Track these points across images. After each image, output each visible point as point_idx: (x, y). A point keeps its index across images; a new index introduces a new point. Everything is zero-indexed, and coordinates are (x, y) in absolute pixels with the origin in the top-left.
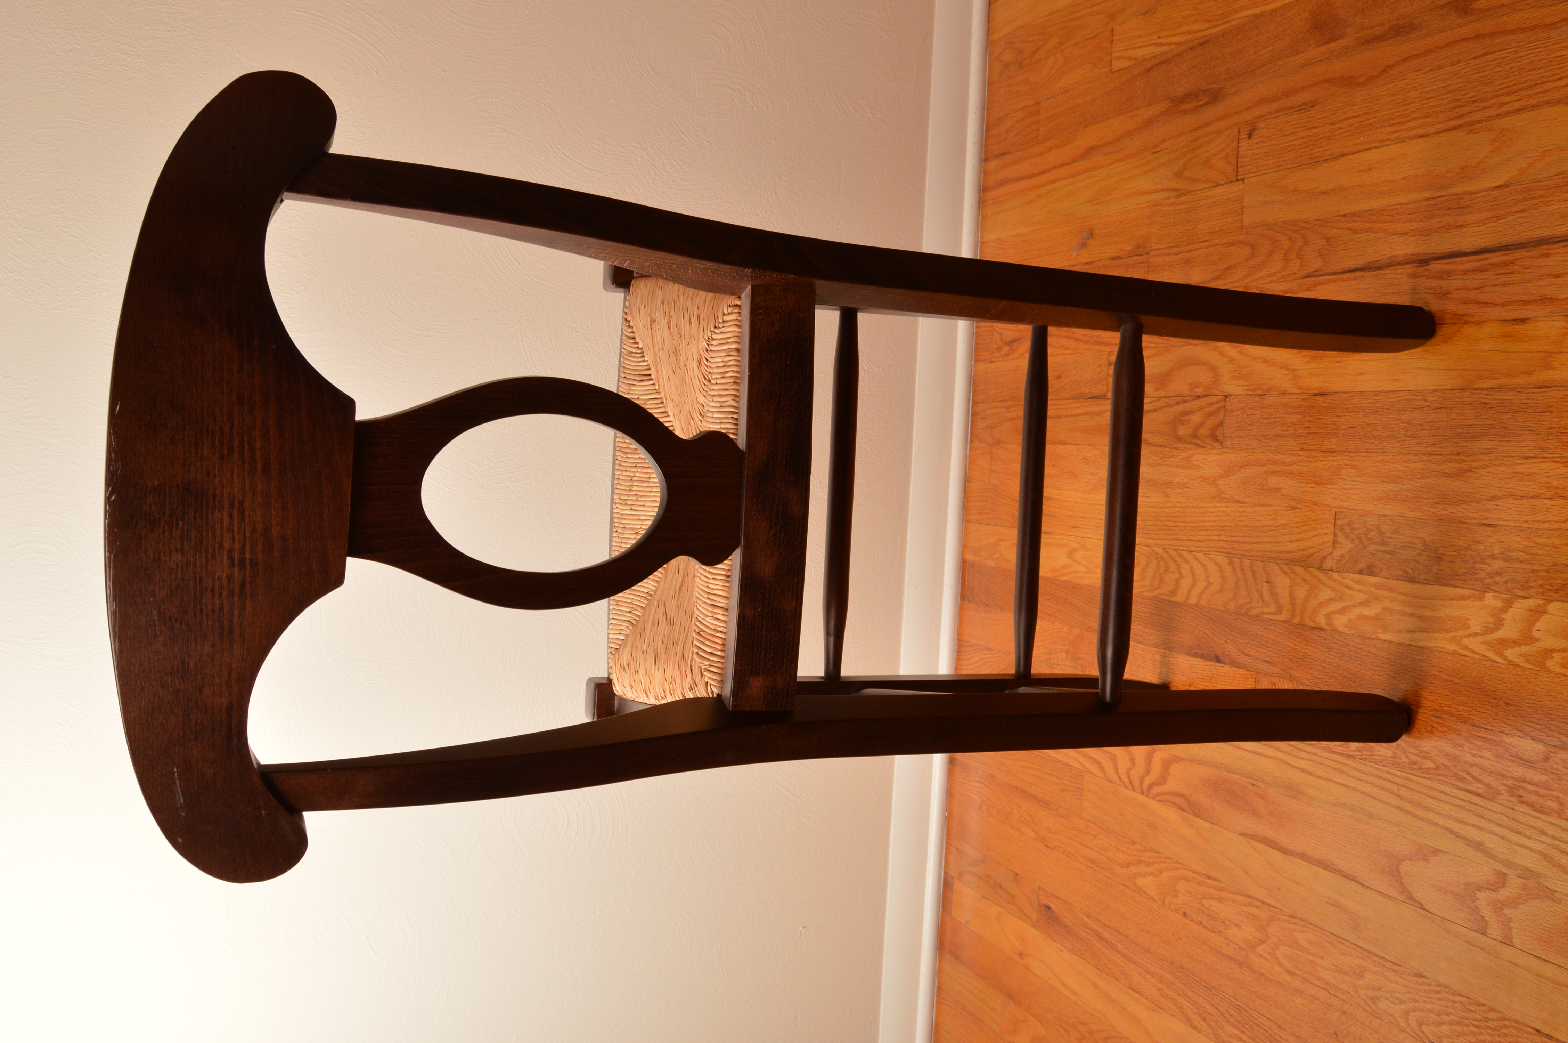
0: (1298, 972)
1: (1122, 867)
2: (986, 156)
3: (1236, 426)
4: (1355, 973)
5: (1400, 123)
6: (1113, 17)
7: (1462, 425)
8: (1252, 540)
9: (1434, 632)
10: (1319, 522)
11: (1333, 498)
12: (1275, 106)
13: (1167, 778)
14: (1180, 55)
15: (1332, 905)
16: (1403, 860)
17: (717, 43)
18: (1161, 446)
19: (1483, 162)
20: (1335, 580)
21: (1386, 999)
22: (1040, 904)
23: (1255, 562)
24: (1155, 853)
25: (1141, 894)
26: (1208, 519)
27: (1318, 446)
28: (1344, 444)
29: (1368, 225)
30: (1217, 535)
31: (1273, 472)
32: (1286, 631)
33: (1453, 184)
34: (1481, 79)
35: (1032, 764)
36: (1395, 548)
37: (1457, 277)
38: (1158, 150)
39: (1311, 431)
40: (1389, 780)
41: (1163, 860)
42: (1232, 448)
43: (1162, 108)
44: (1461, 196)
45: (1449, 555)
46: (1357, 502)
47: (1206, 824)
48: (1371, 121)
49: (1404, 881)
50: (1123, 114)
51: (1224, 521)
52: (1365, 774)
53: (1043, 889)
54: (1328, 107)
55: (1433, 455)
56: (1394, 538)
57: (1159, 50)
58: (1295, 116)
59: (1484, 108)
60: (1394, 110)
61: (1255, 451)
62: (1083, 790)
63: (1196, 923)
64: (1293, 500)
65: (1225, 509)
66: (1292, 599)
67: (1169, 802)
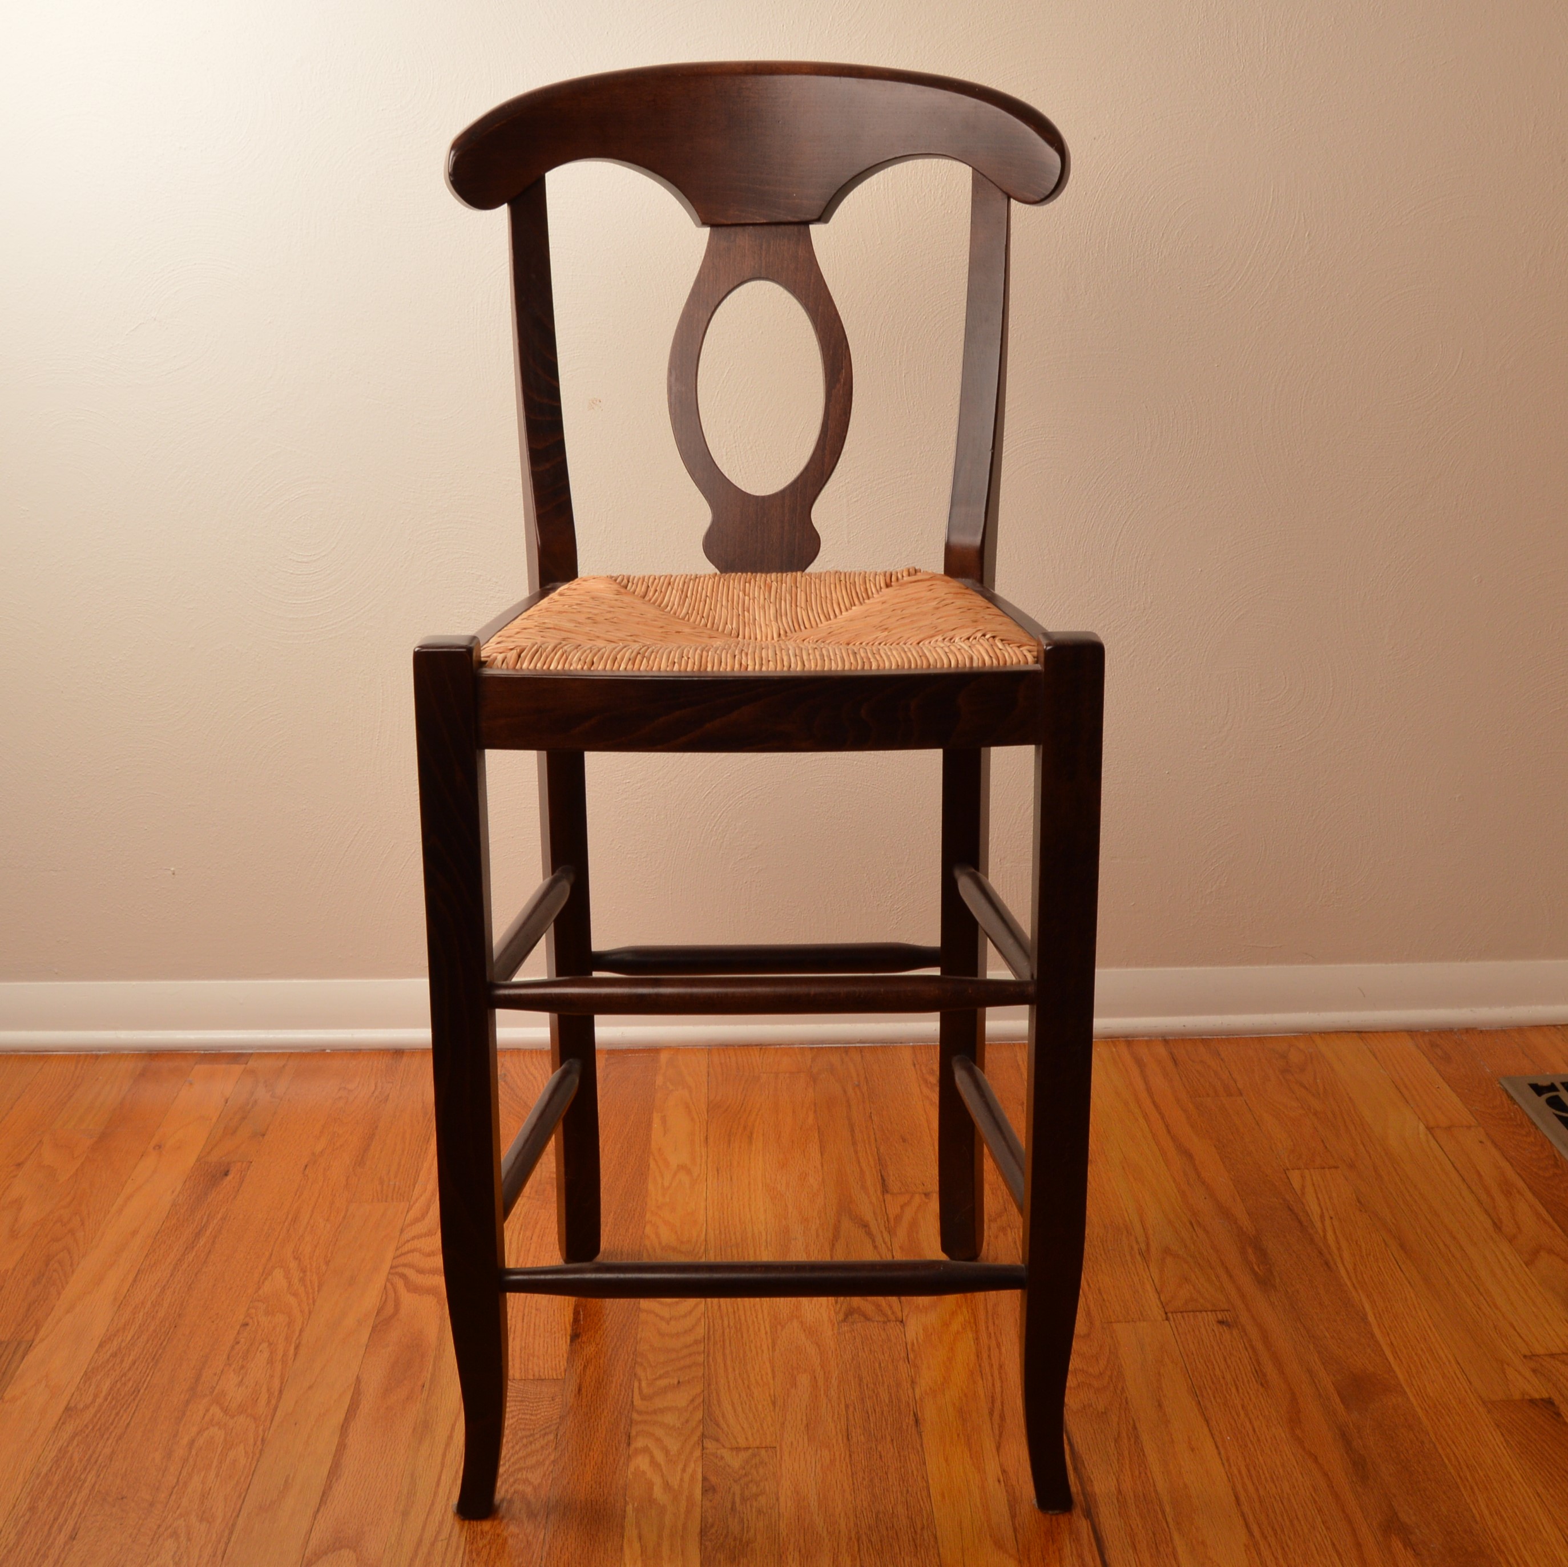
0: (194, 1452)
1: (293, 1252)
2: (1170, 1041)
3: (867, 1336)
4: (204, 1512)
5: (1251, 1476)
6: (1352, 1166)
8: (729, 1362)
10: (761, 1432)
11: (792, 1443)
12: (1260, 1346)
13: (415, 1293)
14: (1312, 1241)
15: (286, 1481)
16: (355, 1551)
17: (1280, 694)
19: (1213, 1563)
20: (691, 1453)
21: (178, 1548)
22: (229, 1164)
23: (702, 1368)
24: (318, 1286)
25: (262, 1275)
26: (748, 1313)
27: (853, 1423)
28: (859, 1450)
29: (1126, 1453)
30: (729, 1324)
31: (815, 1377)
32: (621, 1407)
33: (1183, 1536)
34: (1309, 1553)
35: (410, 1144)
36: (739, 1512)
37: (1074, 1547)
38: (1195, 1227)
39: (870, 1413)
41: (311, 1297)
42: (839, 1333)
43: (1247, 1228)
44: (1170, 1545)
46: (791, 1469)
47: (364, 1339)
48: (1250, 1445)
49: (329, 1554)
50: (1235, 1186)
51: (748, 1331)
53: (249, 1167)
54: (1262, 1401)
55: (858, 1543)
56: (751, 1510)
57: (1316, 1218)
58: (1249, 1368)
59: (1276, 1558)
60: (1265, 1468)
61: (839, 1357)
62: (386, 1202)
63: (236, 1339)
64: (784, 1402)
65: (763, 1331)
66: (662, 1411)
67: (386, 1298)
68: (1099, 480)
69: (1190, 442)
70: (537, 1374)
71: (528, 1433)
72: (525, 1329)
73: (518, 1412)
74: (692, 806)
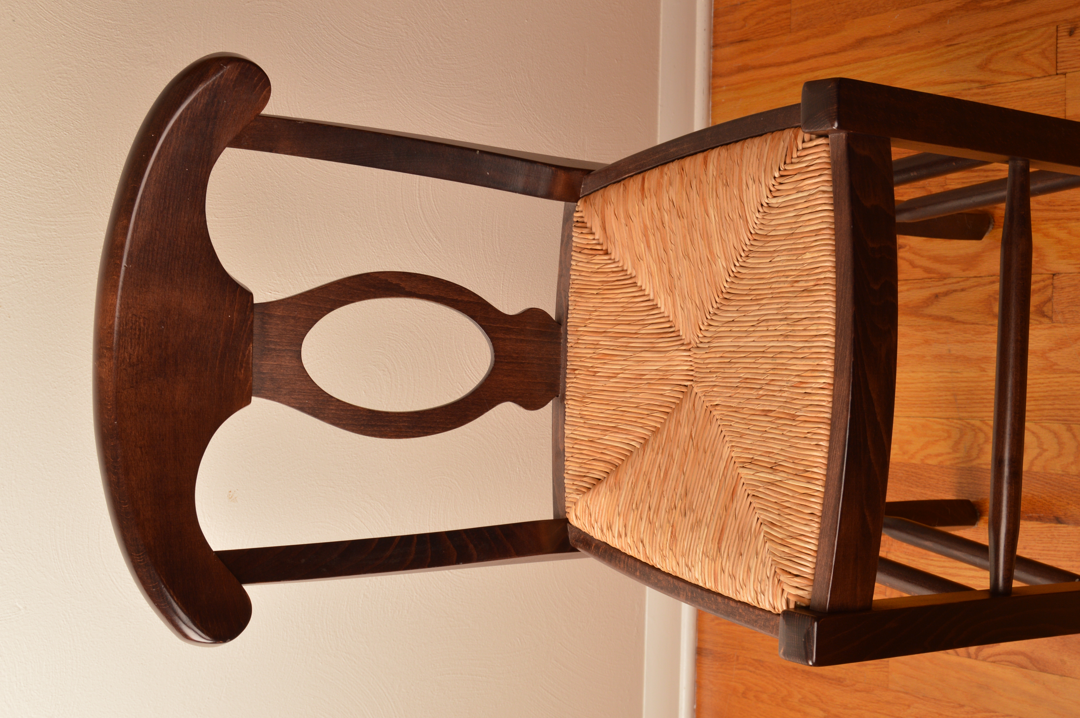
2: (715, 44)
3: (1069, 302)
18: (973, 324)
30: (1050, 405)
38: (954, 43)
42: (1064, 323)
47: (1055, 678)
51: (1059, 391)
65: (1059, 380)
67: (1006, 661)
68: (306, 52)
72: (1048, 558)
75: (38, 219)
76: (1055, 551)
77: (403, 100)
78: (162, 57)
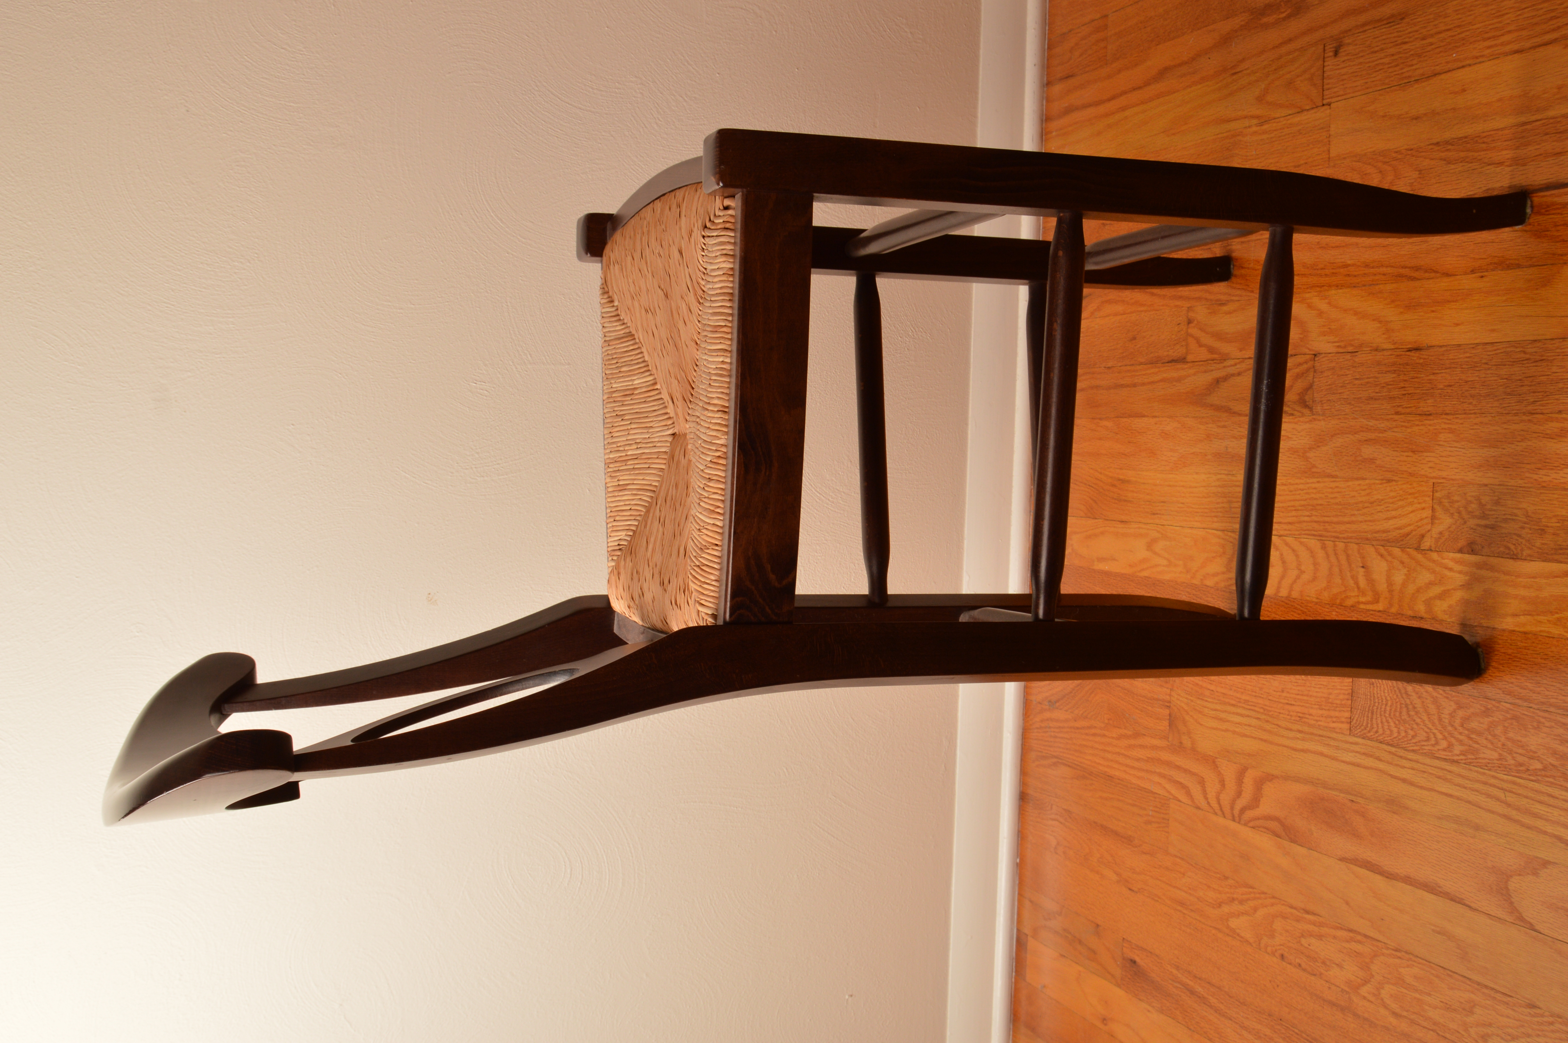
0: (1405, 1014)
1: (1213, 908)
2: (1047, 82)
3: (1327, 389)
4: (1464, 1009)
5: (1494, 37)
7: (1562, 379)
8: (1346, 519)
9: (1538, 615)
10: (1416, 495)
11: (1430, 467)
12: (1362, 18)
13: (1259, 800)
15: (1439, 933)
16: (1511, 876)
20: (1434, 561)
21: (1498, 1035)
22: (1124, 959)
23: (1349, 544)
24: (1249, 888)
25: (1235, 938)
26: (1298, 497)
27: (1413, 409)
28: (1441, 405)
29: (1462, 154)
31: (1366, 440)
33: (1551, 106)
35: (1113, 794)
36: (1496, 522)
37: (1554, 212)
38: (1238, 70)
39: (1405, 392)
40: (1494, 786)
41: (1258, 895)
42: (1323, 415)
44: (1559, 120)
45: (1552, 527)
46: (1456, 470)
47: (1303, 850)
48: (1463, 35)
49: (1513, 900)
50: (1199, 29)
51: (1316, 499)
52: (1470, 780)
53: (1128, 941)
54: (1418, 20)
55: (1534, 414)
56: (1494, 510)
58: (1384, 30)
60: (1487, 23)
61: (1347, 416)
62: (1168, 820)
63: (1295, 966)
64: (1389, 471)
65: (1317, 485)
66: (1390, 584)
67: (1263, 827)
68: (517, 122)
69: (484, 32)
70: (1346, 697)
71: (1404, 710)
72: (1302, 704)
73: (1383, 717)
74: (810, 519)
75: (215, 312)
76: (1307, 696)
77: (637, 168)
78: (350, 138)
